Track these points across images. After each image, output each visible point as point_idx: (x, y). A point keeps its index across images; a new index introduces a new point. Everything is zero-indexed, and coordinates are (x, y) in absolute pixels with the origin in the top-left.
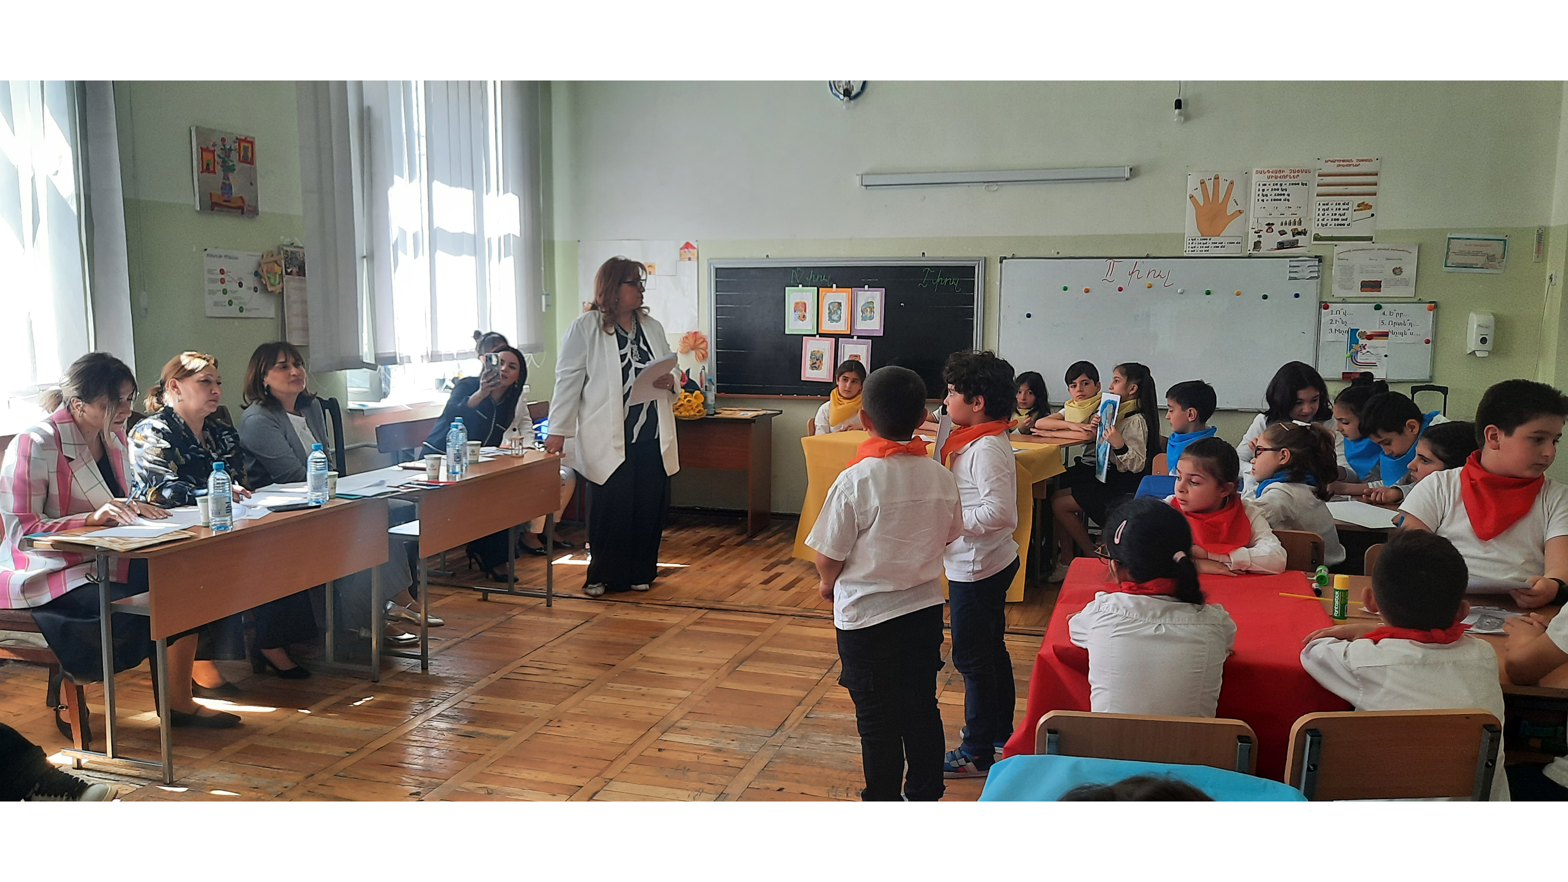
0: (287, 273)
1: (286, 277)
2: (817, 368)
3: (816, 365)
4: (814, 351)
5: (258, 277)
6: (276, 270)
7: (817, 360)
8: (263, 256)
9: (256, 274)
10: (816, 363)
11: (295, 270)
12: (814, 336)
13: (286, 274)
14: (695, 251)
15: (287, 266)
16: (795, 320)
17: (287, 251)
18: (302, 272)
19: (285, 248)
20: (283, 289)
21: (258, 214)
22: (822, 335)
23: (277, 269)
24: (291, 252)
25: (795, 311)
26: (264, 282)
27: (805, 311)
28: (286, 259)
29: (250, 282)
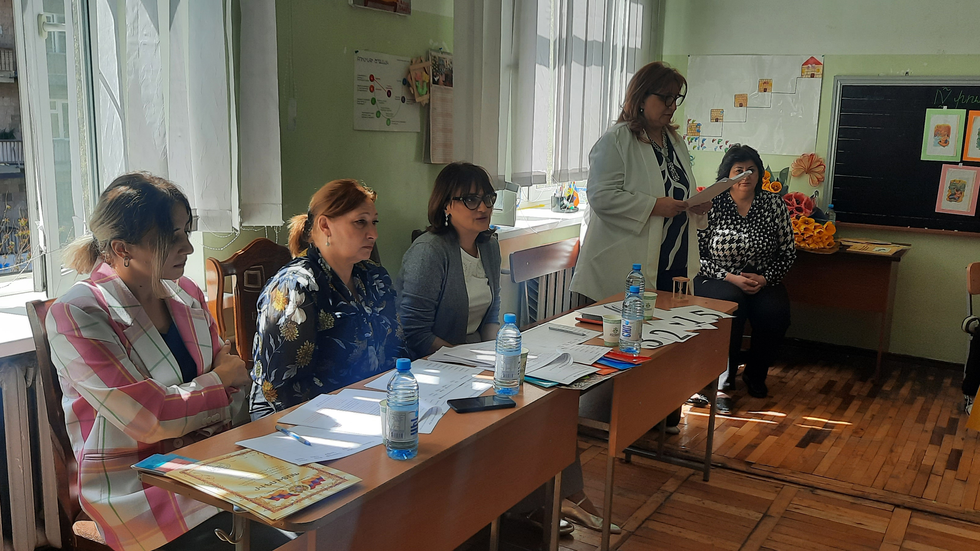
0: (435, 82)
1: (433, 87)
2: (956, 200)
3: (955, 196)
4: (954, 181)
5: (406, 85)
6: (424, 79)
7: (957, 191)
8: (412, 62)
9: (405, 82)
10: (955, 194)
11: (442, 78)
12: (957, 163)
13: (433, 83)
14: (821, 67)
15: (435, 74)
16: (935, 146)
17: (435, 57)
18: (449, 81)
19: (433, 53)
20: (429, 99)
21: (409, 13)
22: (966, 163)
23: (426, 78)
24: (439, 57)
25: (935, 135)
26: (412, 92)
27: (948, 136)
28: (434, 65)
29: (399, 91)
